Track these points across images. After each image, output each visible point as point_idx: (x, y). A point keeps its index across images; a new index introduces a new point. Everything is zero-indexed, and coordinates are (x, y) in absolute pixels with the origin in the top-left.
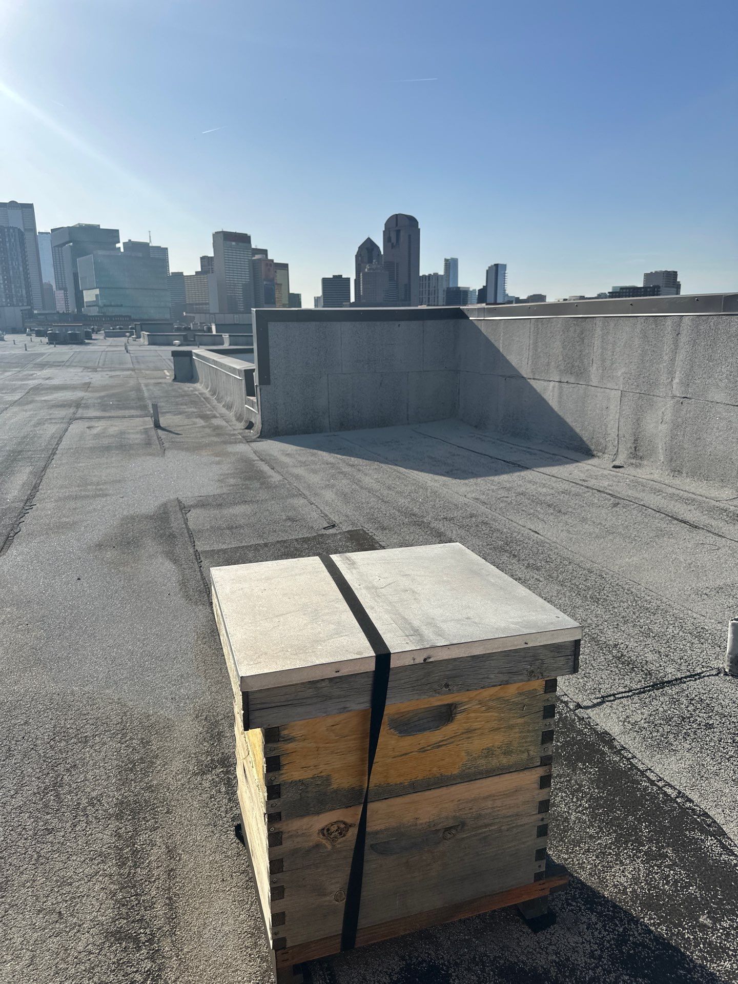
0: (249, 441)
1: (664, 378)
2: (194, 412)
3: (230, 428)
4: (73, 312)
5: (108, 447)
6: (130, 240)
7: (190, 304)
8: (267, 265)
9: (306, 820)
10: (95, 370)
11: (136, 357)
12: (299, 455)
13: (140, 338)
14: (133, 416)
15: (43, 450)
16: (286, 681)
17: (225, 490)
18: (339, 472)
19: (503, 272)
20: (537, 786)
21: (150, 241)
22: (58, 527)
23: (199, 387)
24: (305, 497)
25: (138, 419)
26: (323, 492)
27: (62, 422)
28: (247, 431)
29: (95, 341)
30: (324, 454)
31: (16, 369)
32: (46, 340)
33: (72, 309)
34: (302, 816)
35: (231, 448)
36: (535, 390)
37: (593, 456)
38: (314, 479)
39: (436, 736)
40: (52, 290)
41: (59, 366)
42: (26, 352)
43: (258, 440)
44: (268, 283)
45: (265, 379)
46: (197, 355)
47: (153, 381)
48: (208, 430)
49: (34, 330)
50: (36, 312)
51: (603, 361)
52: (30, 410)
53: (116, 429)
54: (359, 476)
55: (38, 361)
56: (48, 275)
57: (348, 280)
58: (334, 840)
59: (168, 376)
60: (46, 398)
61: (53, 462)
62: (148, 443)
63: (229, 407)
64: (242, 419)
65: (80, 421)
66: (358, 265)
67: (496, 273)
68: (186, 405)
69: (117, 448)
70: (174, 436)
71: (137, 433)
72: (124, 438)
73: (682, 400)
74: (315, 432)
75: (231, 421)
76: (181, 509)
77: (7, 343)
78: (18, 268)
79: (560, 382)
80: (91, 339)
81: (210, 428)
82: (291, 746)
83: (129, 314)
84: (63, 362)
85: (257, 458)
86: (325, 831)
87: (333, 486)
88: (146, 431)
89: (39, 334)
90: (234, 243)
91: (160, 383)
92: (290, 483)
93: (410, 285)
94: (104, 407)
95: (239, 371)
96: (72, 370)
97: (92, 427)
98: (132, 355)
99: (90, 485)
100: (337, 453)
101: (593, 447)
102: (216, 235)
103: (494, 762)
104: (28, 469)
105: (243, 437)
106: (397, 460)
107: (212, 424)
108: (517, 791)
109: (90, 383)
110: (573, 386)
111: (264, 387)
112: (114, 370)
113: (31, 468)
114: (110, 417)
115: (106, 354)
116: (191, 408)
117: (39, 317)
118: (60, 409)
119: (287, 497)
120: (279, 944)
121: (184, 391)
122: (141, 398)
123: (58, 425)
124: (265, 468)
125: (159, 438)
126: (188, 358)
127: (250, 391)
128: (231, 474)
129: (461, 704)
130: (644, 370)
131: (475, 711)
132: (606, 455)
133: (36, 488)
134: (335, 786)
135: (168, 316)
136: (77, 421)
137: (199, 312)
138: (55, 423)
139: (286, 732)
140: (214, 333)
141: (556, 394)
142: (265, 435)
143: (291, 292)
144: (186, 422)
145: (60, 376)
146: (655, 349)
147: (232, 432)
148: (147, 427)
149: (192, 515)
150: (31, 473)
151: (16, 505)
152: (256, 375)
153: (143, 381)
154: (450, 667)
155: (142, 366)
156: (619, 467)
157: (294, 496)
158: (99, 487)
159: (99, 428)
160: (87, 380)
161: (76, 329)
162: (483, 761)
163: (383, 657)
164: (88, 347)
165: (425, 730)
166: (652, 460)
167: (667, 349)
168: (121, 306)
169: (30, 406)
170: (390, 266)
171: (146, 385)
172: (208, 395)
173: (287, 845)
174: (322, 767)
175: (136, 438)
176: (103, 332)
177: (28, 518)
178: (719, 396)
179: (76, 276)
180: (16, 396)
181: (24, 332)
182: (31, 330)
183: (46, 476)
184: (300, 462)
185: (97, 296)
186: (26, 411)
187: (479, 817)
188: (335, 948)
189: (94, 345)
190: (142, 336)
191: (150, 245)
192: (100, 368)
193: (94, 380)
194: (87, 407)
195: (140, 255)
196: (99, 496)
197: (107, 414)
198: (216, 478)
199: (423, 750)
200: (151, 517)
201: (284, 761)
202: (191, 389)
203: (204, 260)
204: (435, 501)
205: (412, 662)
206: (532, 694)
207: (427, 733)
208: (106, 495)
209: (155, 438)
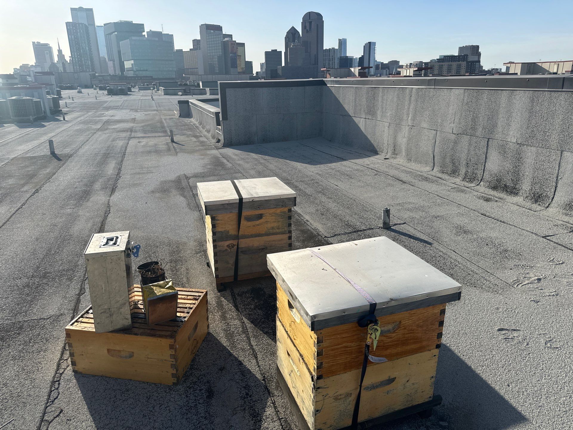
0: (217, 148)
1: (405, 117)
2: (191, 134)
3: (209, 142)
4: (119, 74)
5: (150, 151)
6: (150, 30)
7: (186, 69)
8: (232, 44)
9: (223, 242)
10: (136, 111)
11: (158, 103)
12: (241, 155)
13: (159, 90)
14: (160, 136)
15: (119, 153)
16: (215, 203)
17: (206, 171)
18: (259, 163)
19: (374, 47)
20: (287, 239)
21: (163, 31)
22: (134, 185)
23: (193, 121)
24: (241, 173)
25: (163, 138)
26: (250, 171)
27: (125, 140)
28: (217, 143)
29: (134, 93)
30: (253, 154)
31: (94, 111)
32: (106, 92)
33: (118, 72)
34: (222, 241)
35: (209, 152)
36: (355, 122)
37: (378, 154)
38: (247, 166)
39: (258, 222)
40: (106, 61)
41: (117, 109)
42: (96, 101)
43: (222, 148)
44: (233, 55)
45: (225, 118)
46: (192, 103)
47: (168, 117)
48: (198, 143)
49: (98, 86)
50: (97, 74)
51: (382, 108)
52: (108, 133)
53: (153, 143)
54: (267, 164)
55: (104, 106)
56: (103, 52)
57: (281, 52)
58: (230, 249)
59: (176, 114)
60: (114, 127)
61: (125, 158)
62: (169, 150)
63: (208, 131)
64: (215, 138)
65: (134, 139)
66: (287, 43)
67: (369, 47)
68: (186, 130)
69: (154, 152)
70: (181, 146)
71: (163, 145)
72: (157, 147)
73: (412, 127)
74: (250, 144)
75: (209, 139)
76: (186, 178)
77: (84, 94)
78: (86, 48)
79: (365, 118)
80: (131, 92)
81: (199, 142)
82: (218, 222)
83: (152, 76)
84: (118, 106)
85: (221, 157)
86: (228, 246)
87: (255, 168)
88: (167, 144)
89: (101, 89)
90: (212, 31)
91: (172, 118)
92: (235, 168)
93: (318, 55)
94: (145, 132)
95: (213, 112)
96: (124, 111)
97: (140, 142)
98: (156, 102)
99: (144, 168)
100: (260, 154)
101: (378, 150)
102: (202, 26)
103: (275, 231)
104: (114, 162)
105: (215, 147)
106: (287, 157)
107: (200, 140)
108: (282, 240)
109: (135, 119)
110: (371, 120)
111: (224, 121)
112: (146, 111)
113: (115, 161)
114: (149, 137)
115: (141, 101)
116: (189, 132)
117: (99, 77)
118: (122, 133)
119: (233, 173)
120: (217, 276)
121: (185, 123)
122: (163, 127)
123: (124, 141)
124: (225, 161)
125: (174, 147)
126: (187, 104)
127: (218, 124)
128: (209, 164)
129: (264, 214)
130: (398, 113)
131: (268, 216)
132: (383, 154)
133: (120, 169)
134: (230, 234)
135: (174, 76)
136: (133, 139)
137: (193, 74)
138: (122, 140)
139: (217, 218)
140: (201, 87)
141: (364, 124)
142: (225, 146)
143: (246, 60)
144: (187, 139)
145: (119, 115)
146: (402, 103)
147: (210, 144)
148: (168, 142)
149: (191, 181)
150: (116, 163)
151: (113, 176)
152: (220, 115)
153: (163, 117)
154: (259, 203)
155: (162, 108)
156: (387, 159)
157: (236, 173)
158: (148, 169)
159: (144, 143)
160: (133, 117)
161: (123, 86)
162: (271, 230)
163: (241, 199)
164: (131, 97)
165: (254, 221)
166: (400, 155)
167: (407, 103)
168: (147, 70)
169: (107, 131)
170: (306, 44)
171: (165, 120)
172: (198, 125)
173: (218, 249)
174: (226, 228)
175: (163, 147)
176: (137, 87)
177: (120, 181)
178: (425, 125)
179: (119, 52)
180: (99, 126)
181: (92, 87)
182: (96, 86)
183: (123, 164)
184: (242, 158)
185: (132, 64)
186: (105, 134)
187: (271, 246)
188: (232, 280)
189: (134, 95)
190: (160, 89)
191: (163, 33)
192: (139, 110)
193: (137, 117)
194: (136, 132)
195: (157, 39)
196: (149, 173)
197: (147, 135)
198: (202, 165)
199: (254, 226)
200: (173, 181)
201: (216, 225)
202: (189, 121)
203: (195, 42)
204: (299, 174)
205: (249, 201)
206: (284, 212)
207: (255, 221)
208: (152, 173)
209: (172, 147)
